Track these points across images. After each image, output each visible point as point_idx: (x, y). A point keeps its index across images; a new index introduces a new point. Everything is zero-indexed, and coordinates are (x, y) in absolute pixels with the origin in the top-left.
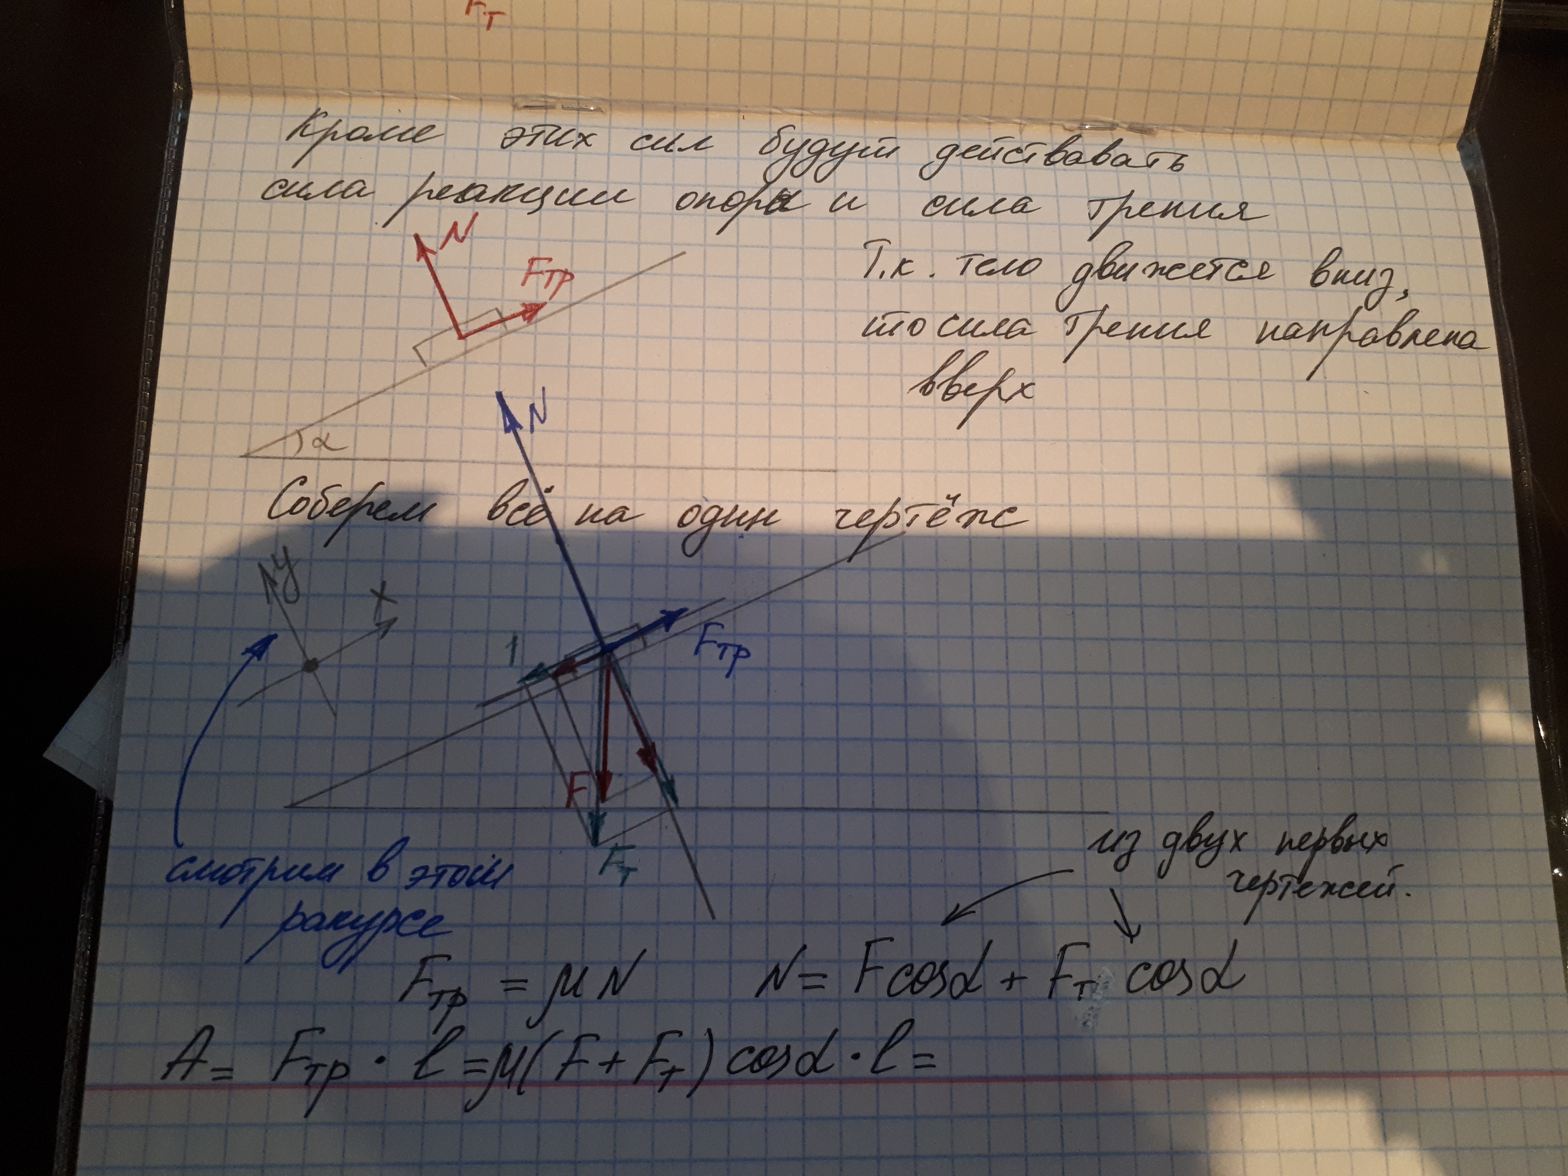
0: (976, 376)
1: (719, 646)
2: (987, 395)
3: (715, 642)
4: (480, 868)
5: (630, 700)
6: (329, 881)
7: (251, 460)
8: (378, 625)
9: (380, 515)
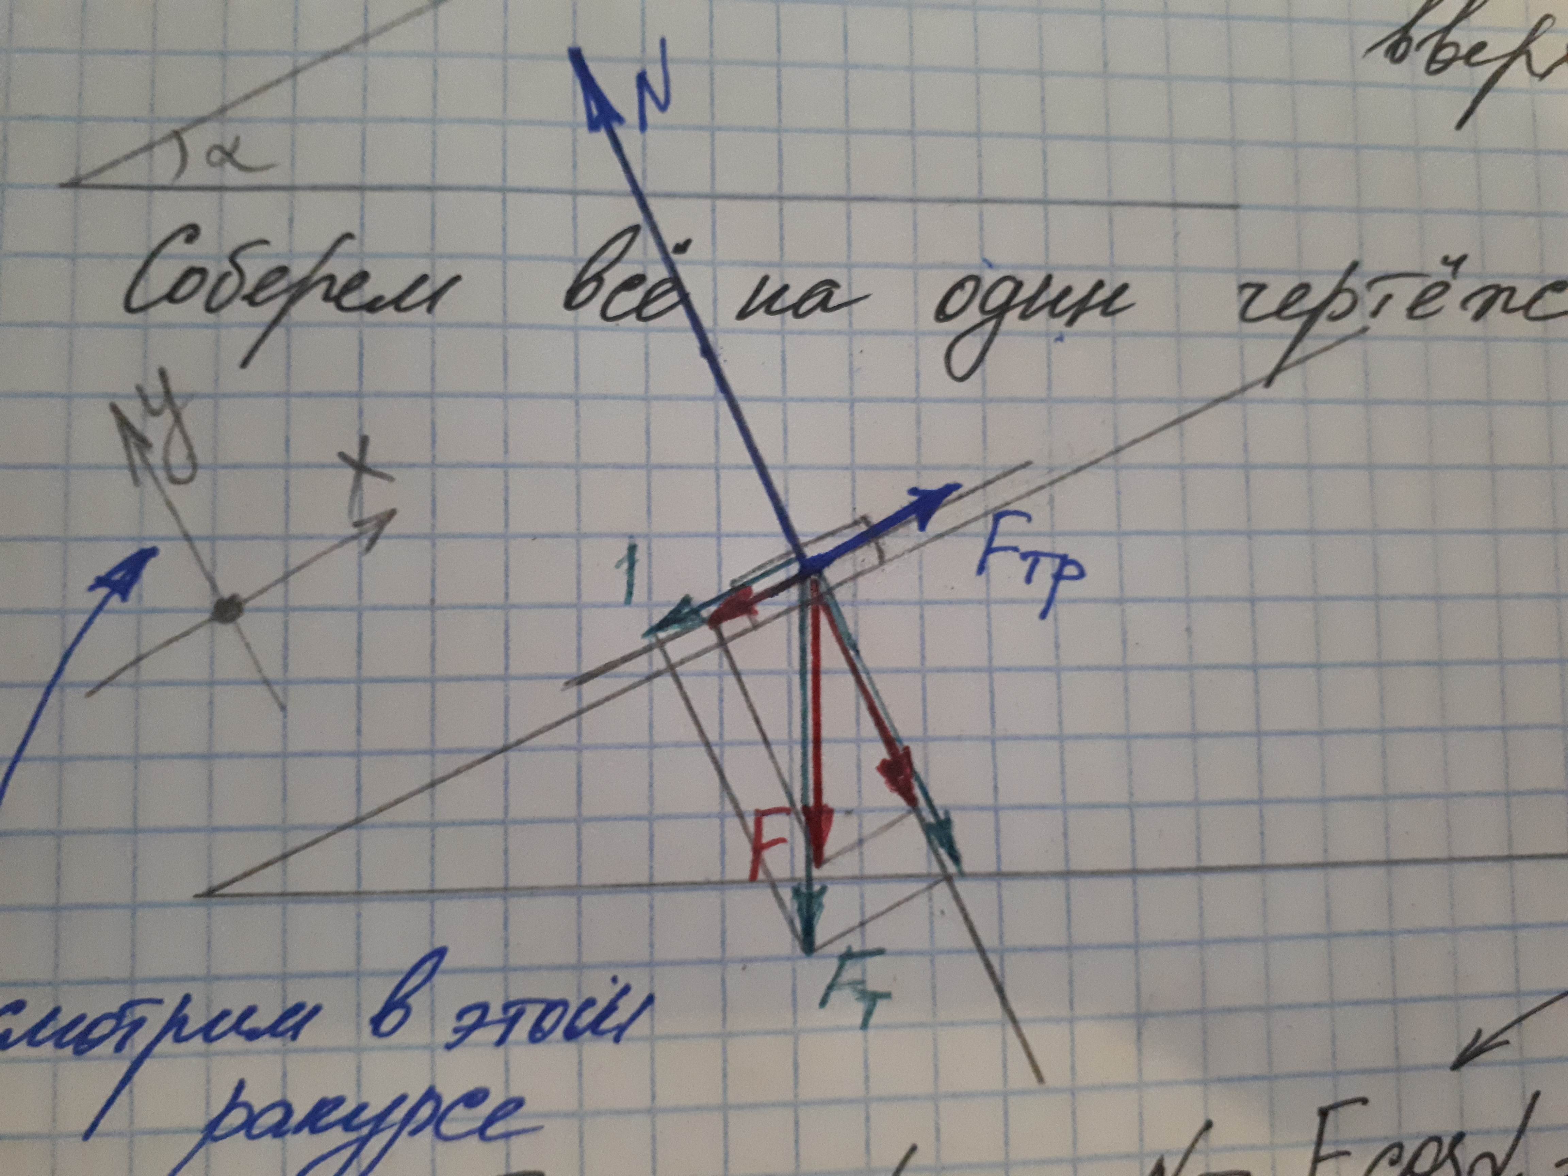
0: (1485, 29)
1: (1024, 556)
2: (1505, 67)
3: (1015, 549)
4: (590, 1003)
5: (859, 666)
6: (294, 1037)
7: (83, 193)
8: (357, 524)
9: (349, 300)
